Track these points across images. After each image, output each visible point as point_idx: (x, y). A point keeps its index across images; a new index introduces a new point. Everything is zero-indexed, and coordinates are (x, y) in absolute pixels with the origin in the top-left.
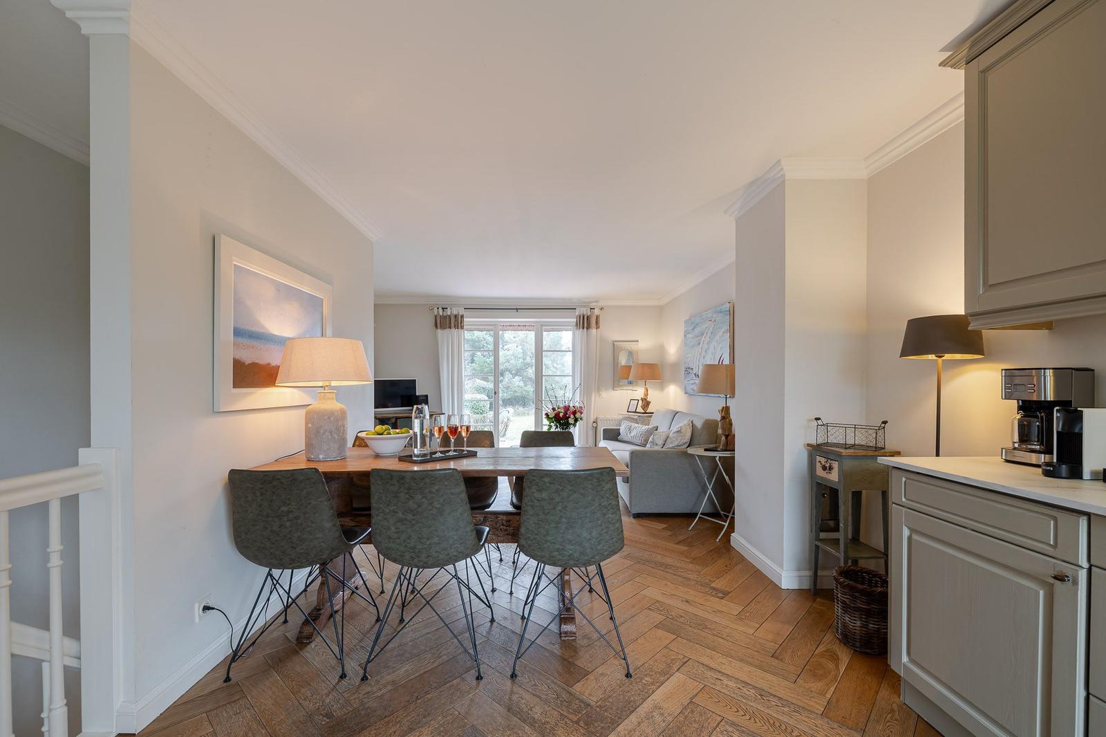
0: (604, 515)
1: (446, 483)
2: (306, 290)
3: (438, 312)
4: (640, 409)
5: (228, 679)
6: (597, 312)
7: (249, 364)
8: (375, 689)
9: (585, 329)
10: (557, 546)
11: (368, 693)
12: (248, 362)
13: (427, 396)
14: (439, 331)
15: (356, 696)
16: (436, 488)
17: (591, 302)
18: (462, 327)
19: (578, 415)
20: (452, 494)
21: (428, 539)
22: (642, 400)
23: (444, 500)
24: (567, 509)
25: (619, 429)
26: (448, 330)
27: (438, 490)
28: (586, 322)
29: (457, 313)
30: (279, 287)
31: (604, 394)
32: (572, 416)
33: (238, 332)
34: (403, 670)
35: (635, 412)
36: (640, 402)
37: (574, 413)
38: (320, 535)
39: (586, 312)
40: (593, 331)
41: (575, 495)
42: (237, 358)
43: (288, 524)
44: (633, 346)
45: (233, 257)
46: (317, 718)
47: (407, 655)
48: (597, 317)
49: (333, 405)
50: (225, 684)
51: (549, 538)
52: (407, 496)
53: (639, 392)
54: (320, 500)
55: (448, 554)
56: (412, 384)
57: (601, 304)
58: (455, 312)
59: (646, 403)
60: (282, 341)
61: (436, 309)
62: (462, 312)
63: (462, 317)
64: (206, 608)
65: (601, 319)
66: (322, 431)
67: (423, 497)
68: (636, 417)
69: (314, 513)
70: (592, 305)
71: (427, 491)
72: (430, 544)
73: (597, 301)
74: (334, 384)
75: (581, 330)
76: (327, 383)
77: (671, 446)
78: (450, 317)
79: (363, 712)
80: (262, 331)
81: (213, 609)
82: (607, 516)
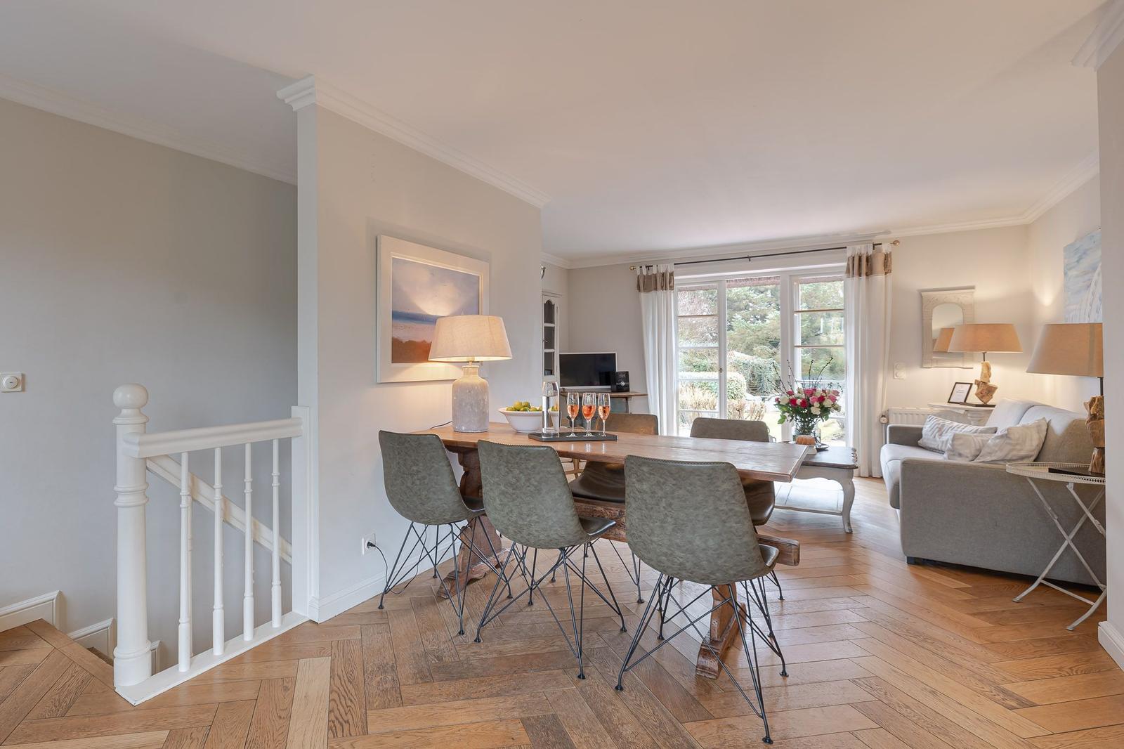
0: (724, 522)
1: (541, 461)
2: (460, 270)
3: (641, 271)
4: (973, 399)
5: (381, 607)
6: (885, 248)
7: (406, 342)
8: (483, 651)
9: (864, 277)
10: (665, 550)
11: (476, 653)
12: (405, 340)
13: (627, 373)
14: (643, 295)
15: (466, 651)
16: (532, 464)
17: (874, 235)
18: (672, 288)
19: (827, 403)
20: (548, 473)
21: (528, 516)
22: (978, 383)
23: (541, 478)
24: (673, 507)
25: (922, 429)
26: (653, 293)
27: (534, 467)
28: (863, 266)
29: (664, 271)
30: (433, 271)
31: (903, 374)
32: (817, 404)
33: (397, 316)
34: (513, 645)
35: (965, 403)
36: (975, 388)
37: (821, 399)
38: (442, 497)
39: (865, 250)
40: (879, 278)
41: (681, 492)
42: (396, 337)
43: (418, 482)
44: (964, 297)
45: (392, 252)
46: (431, 657)
47: (522, 634)
48: (887, 258)
49: (477, 380)
50: (379, 610)
51: (655, 539)
52: (506, 469)
53: (974, 372)
54: (440, 464)
55: (548, 536)
56: (611, 358)
57: (894, 235)
58: (662, 270)
59: (986, 390)
60: (432, 320)
61: (638, 269)
62: (671, 268)
63: (671, 274)
64: (370, 544)
65: (893, 257)
66: (464, 404)
67: (521, 472)
68: (962, 412)
69: (437, 476)
70: (876, 240)
71: (523, 466)
72: (529, 522)
73: (887, 232)
74: (477, 359)
75: (856, 278)
76: (470, 359)
77: (989, 459)
78: (655, 276)
79: (466, 666)
80: (418, 312)
81: (374, 546)
82: (728, 525)
